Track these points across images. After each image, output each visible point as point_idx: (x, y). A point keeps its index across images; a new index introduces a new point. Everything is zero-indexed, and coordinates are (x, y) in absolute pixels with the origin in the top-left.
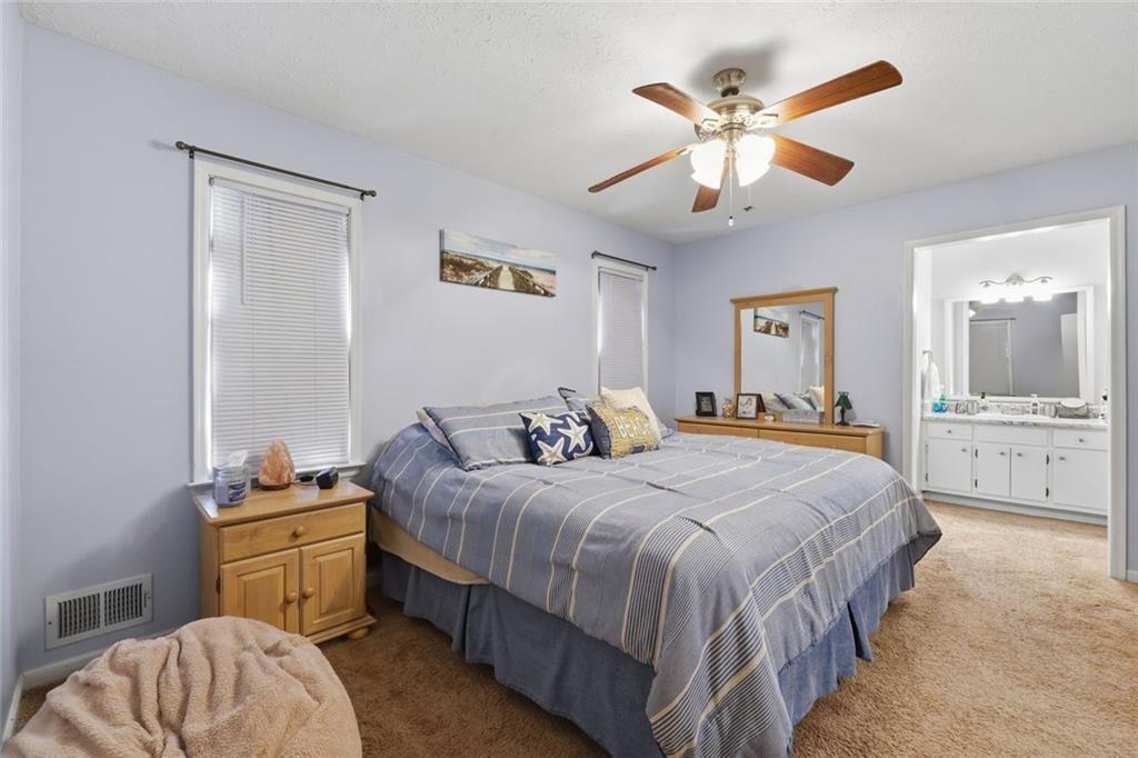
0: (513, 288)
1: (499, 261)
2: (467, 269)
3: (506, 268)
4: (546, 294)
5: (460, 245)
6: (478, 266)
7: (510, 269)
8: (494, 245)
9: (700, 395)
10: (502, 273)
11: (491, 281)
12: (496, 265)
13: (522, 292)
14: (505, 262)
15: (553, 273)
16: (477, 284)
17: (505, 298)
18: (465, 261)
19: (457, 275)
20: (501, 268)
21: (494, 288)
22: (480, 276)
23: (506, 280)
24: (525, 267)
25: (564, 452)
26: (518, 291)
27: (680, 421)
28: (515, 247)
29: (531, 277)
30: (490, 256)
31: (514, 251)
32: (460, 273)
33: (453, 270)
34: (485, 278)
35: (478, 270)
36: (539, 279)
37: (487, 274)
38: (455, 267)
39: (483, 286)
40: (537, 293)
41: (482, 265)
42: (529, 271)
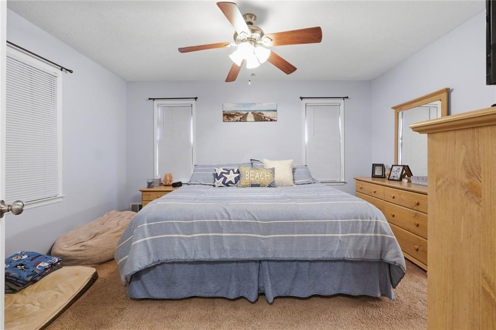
0: (254, 120)
1: (247, 111)
2: (233, 116)
3: (250, 113)
4: (271, 120)
5: (230, 108)
6: (237, 114)
7: (252, 113)
8: (245, 105)
9: (374, 166)
10: (248, 115)
11: (244, 118)
12: (245, 113)
13: (259, 121)
14: (249, 111)
15: (276, 111)
16: (237, 121)
17: (251, 125)
18: (231, 113)
19: (228, 119)
20: (248, 113)
21: (245, 121)
22: (238, 118)
23: (250, 117)
24: (259, 111)
25: (223, 183)
26: (256, 121)
27: (357, 180)
28: (254, 104)
29: (263, 114)
30: (242, 110)
31: (254, 105)
32: (230, 118)
33: (227, 117)
34: (241, 118)
35: (237, 116)
36: (267, 114)
37: (241, 116)
38: (228, 116)
39: (240, 121)
40: (267, 121)
41: (239, 113)
42: (262, 112)
